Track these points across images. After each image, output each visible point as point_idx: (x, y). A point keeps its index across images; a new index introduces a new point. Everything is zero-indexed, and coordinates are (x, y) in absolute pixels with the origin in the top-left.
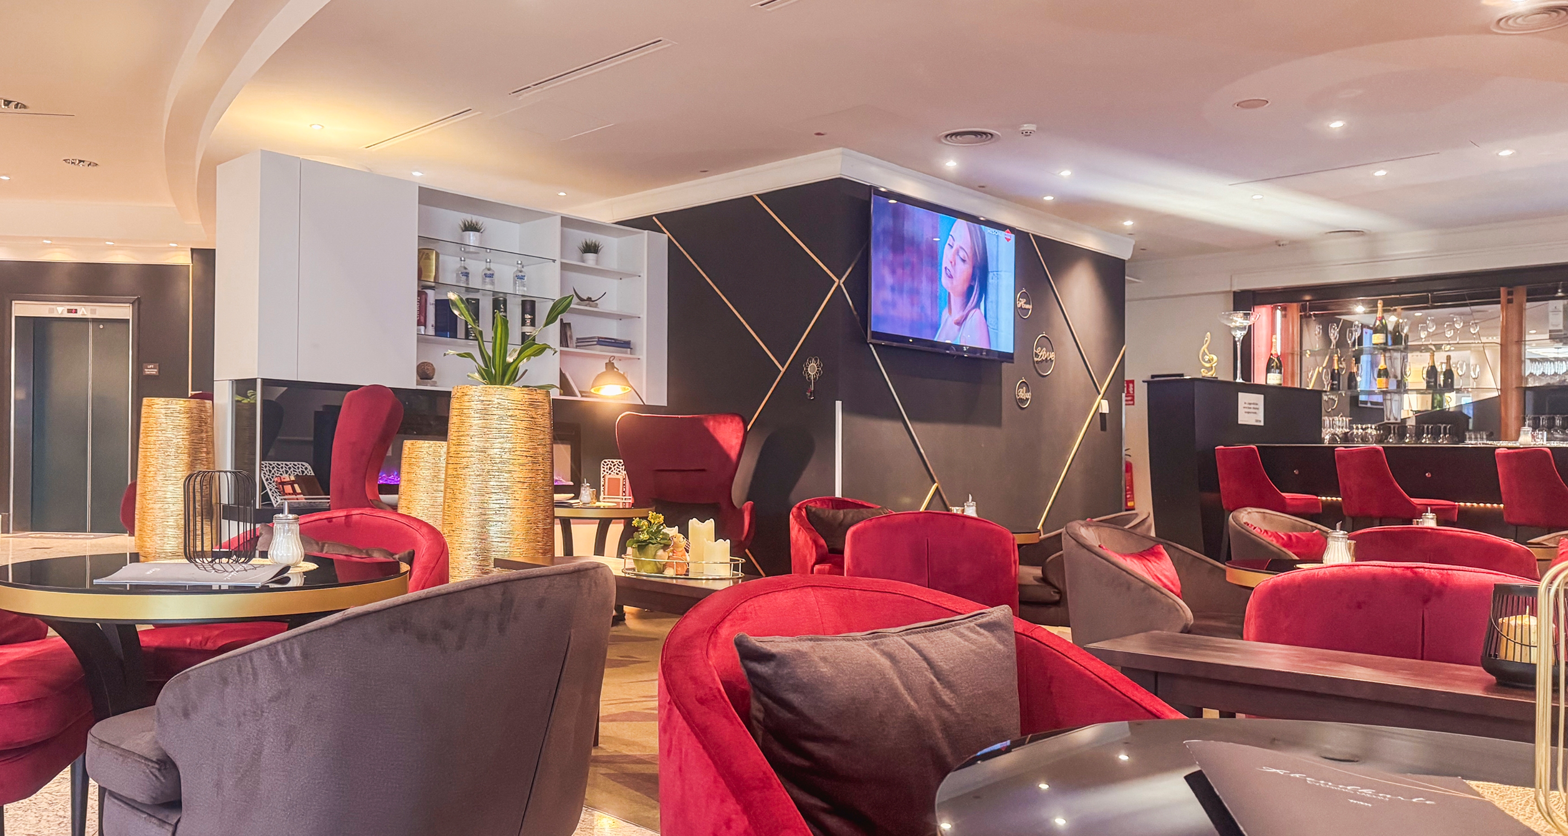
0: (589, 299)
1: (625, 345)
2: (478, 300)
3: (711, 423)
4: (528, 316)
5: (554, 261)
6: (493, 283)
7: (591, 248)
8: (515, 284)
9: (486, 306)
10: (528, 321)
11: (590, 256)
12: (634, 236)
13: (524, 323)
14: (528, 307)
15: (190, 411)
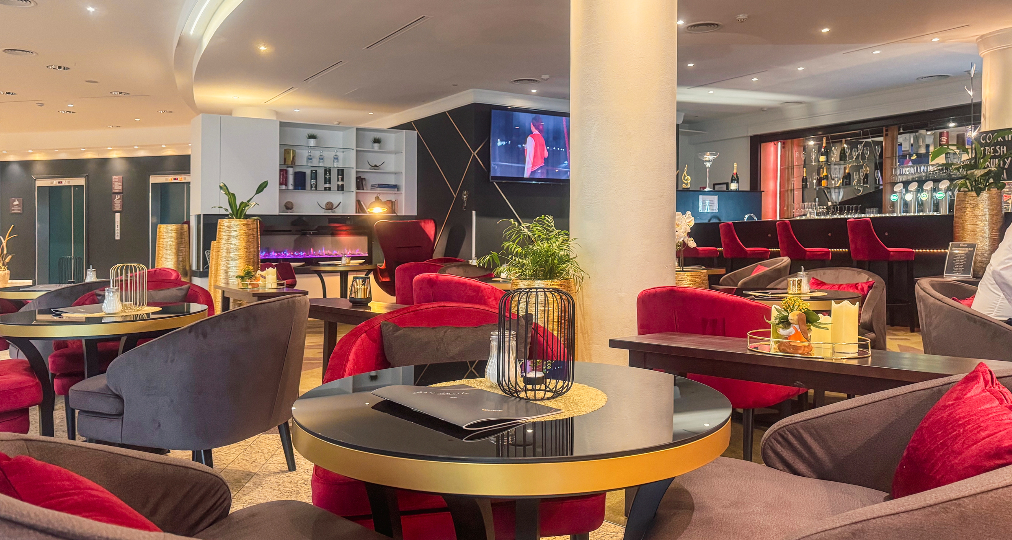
0: (376, 166)
1: (395, 187)
2: (316, 171)
3: (423, 224)
4: (340, 177)
5: (353, 149)
6: (323, 162)
7: (377, 141)
8: (334, 161)
9: (321, 172)
10: (340, 179)
11: (376, 145)
12: (399, 133)
13: (338, 180)
14: (340, 173)
15: (177, 229)
